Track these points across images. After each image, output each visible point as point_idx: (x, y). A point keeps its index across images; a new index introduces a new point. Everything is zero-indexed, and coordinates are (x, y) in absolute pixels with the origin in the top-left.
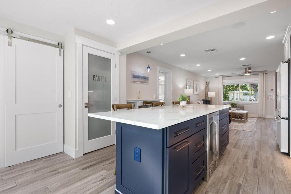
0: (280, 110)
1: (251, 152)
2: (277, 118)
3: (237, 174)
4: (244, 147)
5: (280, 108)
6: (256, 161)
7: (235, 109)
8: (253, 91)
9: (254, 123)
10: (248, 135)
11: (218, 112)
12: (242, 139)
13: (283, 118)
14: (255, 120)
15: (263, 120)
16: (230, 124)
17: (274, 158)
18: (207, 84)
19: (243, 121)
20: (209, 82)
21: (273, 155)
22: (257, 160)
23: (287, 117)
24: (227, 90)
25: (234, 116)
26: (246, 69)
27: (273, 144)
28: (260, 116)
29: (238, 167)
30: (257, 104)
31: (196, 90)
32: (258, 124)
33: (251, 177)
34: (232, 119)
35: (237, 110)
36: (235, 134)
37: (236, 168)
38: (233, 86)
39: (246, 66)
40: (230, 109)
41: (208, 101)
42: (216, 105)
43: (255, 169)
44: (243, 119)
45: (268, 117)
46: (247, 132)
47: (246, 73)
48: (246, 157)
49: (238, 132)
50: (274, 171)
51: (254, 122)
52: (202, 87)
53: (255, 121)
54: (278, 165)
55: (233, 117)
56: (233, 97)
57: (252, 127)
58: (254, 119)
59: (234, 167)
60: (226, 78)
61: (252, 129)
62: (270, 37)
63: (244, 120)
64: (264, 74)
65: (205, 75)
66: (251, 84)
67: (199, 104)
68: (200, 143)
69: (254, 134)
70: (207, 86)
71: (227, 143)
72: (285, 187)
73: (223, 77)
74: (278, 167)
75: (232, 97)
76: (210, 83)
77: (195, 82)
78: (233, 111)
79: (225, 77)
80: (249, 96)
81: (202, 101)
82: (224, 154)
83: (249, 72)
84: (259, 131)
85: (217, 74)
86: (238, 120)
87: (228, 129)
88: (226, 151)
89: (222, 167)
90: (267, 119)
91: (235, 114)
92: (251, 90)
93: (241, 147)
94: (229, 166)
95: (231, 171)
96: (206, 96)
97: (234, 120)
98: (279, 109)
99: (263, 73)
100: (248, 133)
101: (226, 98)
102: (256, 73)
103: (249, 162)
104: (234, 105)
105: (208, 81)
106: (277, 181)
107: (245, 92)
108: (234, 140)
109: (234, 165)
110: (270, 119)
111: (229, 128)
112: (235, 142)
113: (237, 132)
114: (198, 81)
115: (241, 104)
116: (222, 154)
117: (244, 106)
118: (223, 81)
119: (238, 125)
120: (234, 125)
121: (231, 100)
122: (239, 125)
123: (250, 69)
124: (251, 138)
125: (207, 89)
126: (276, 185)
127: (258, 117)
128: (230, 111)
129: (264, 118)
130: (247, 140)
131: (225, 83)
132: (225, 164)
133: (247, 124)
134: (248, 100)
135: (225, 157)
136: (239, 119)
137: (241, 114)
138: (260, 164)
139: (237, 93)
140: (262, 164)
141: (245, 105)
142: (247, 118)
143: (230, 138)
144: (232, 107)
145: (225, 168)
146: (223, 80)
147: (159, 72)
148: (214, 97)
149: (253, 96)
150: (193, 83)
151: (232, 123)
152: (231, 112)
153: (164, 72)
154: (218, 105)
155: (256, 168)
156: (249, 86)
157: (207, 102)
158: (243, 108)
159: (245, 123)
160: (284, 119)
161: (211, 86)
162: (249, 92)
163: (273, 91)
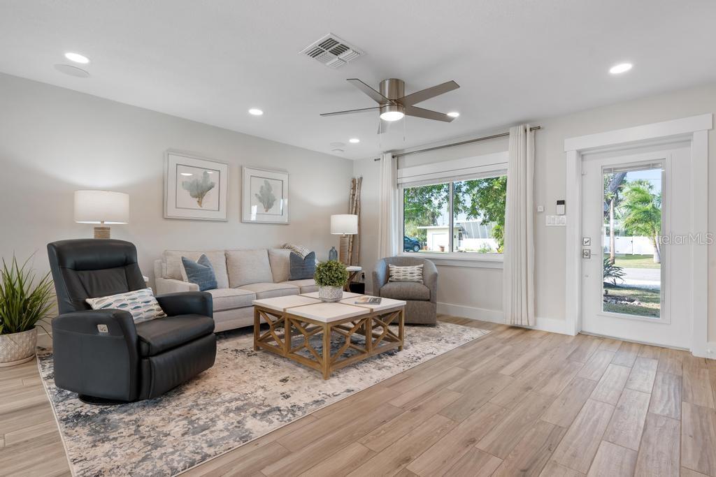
20: (361, 178)
31: (268, 207)
64: (526, 131)
70: (354, 195)
76: (363, 181)
77: (248, 173)
99: (521, 128)
105: (357, 177)
114: (278, 170)
118: (397, 171)
129: (526, 329)
131: (405, 180)
163: (563, 206)
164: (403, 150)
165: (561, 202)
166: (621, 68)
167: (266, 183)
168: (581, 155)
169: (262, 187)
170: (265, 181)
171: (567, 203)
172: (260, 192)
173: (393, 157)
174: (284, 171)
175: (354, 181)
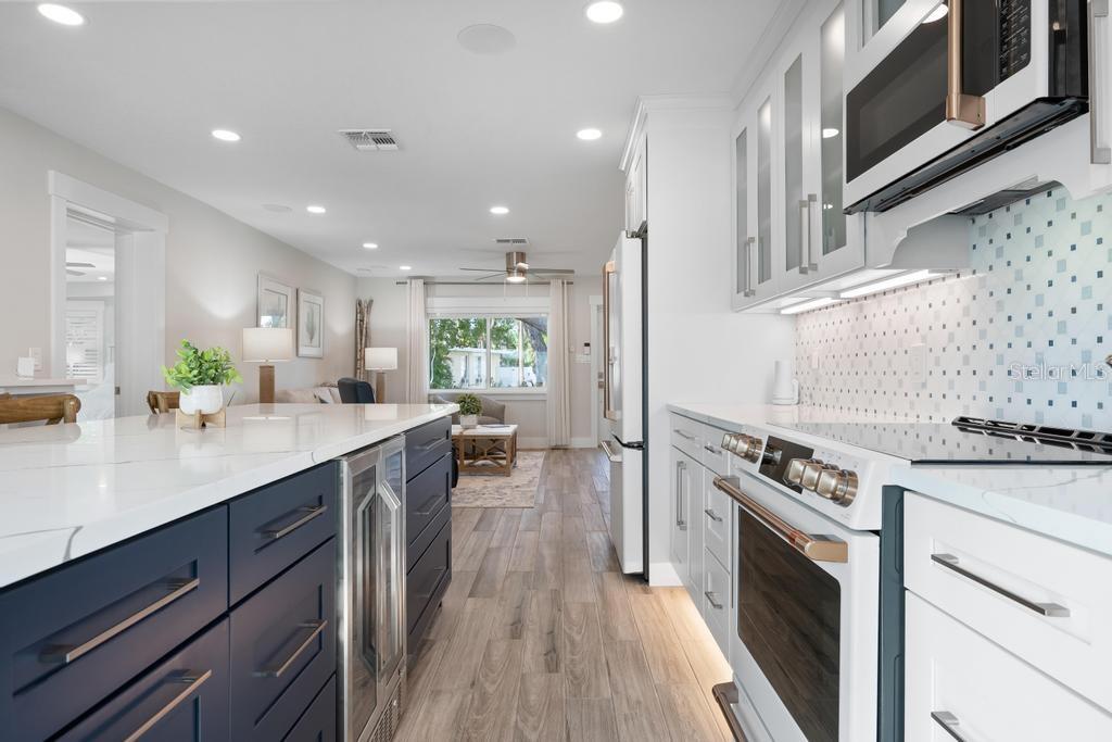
0: (622, 414)
1: (535, 600)
2: (609, 444)
3: (484, 731)
4: (507, 583)
5: (620, 407)
6: (553, 638)
7: (472, 419)
8: (530, 349)
9: (536, 473)
10: (521, 526)
11: (404, 437)
12: (499, 549)
13: (629, 446)
14: (538, 459)
15: (564, 457)
16: (454, 485)
17: (606, 603)
18: (362, 310)
19: (502, 466)
20: (371, 301)
21: (602, 591)
22: (556, 631)
23: (641, 440)
24: (445, 343)
25: (470, 452)
26: (509, 255)
27: (598, 548)
28: (553, 444)
29: (491, 689)
30: (541, 398)
31: (311, 338)
32: (549, 474)
33: (541, 726)
34: (462, 462)
35: (480, 423)
36: (475, 529)
37: (484, 698)
38: (464, 325)
39: (509, 244)
40: (455, 419)
41: (366, 387)
42: (402, 405)
43: (552, 675)
44: (501, 462)
45: (578, 442)
46: (518, 512)
47: (510, 271)
48: (516, 630)
49: (486, 516)
50: (611, 665)
51: (535, 465)
52: (341, 324)
53: (540, 461)
54: (623, 633)
55: (467, 456)
56: (466, 371)
57: (532, 489)
58: (535, 454)
59: (473, 698)
60: (440, 289)
61: (532, 497)
62: (589, 134)
63: (503, 462)
64: (563, 283)
65: (351, 267)
66: (524, 321)
67: (322, 402)
68: (296, 635)
69: (541, 516)
70: (362, 321)
71: (445, 579)
72: (652, 725)
73: (428, 283)
74: (621, 642)
75: (462, 375)
76: (374, 305)
77: (303, 296)
78: (467, 429)
79: (438, 286)
80: (516, 368)
81: (336, 391)
82: (432, 637)
83: (522, 272)
84: (554, 504)
85: (406, 268)
86: (483, 465)
87: (449, 510)
88: (439, 620)
89: (421, 714)
90: (574, 451)
91: (474, 440)
92: (525, 347)
93: (499, 587)
94: (452, 696)
95: (462, 727)
96: (356, 369)
97: (470, 465)
98: (615, 409)
99: (560, 281)
100: (520, 516)
101: (441, 374)
102: (540, 279)
103: (531, 651)
104: (470, 405)
105: (365, 298)
106: (626, 709)
107: (505, 351)
108: (471, 555)
109: (473, 684)
110: (581, 449)
111: (453, 505)
112: (474, 566)
113: (480, 520)
114: (317, 293)
115: (492, 399)
116: (424, 642)
117: (504, 407)
118: (429, 299)
119: (485, 487)
120: (473, 491)
121: (457, 384)
122: (489, 484)
123: (522, 257)
124: (531, 535)
125: (362, 335)
126: (624, 727)
127: (547, 447)
128: (456, 430)
129: (565, 449)
130: (518, 547)
131: (436, 310)
132: (436, 693)
133: (517, 478)
134: (514, 384)
135: (435, 655)
136: (489, 462)
137: (494, 440)
138: (568, 648)
139: (479, 359)
140: (573, 642)
141: (506, 404)
142: (514, 456)
143: (454, 550)
144: (463, 413)
145: (436, 718)
146: (427, 295)
147: (69, 210)
148: (391, 372)
149: (530, 369)
150: (291, 296)
151: (463, 481)
152: (461, 436)
153: (112, 220)
154: (408, 405)
155: (557, 671)
156: (516, 331)
157: (358, 391)
158: (498, 416)
159: (509, 476)
160: (633, 447)
161: (378, 320)
162: (517, 353)
163: (588, 347)
164: (434, 278)
165: (587, 345)
167: (311, 309)
169: (309, 314)
170: (311, 306)
171: (591, 345)
175: (359, 303)
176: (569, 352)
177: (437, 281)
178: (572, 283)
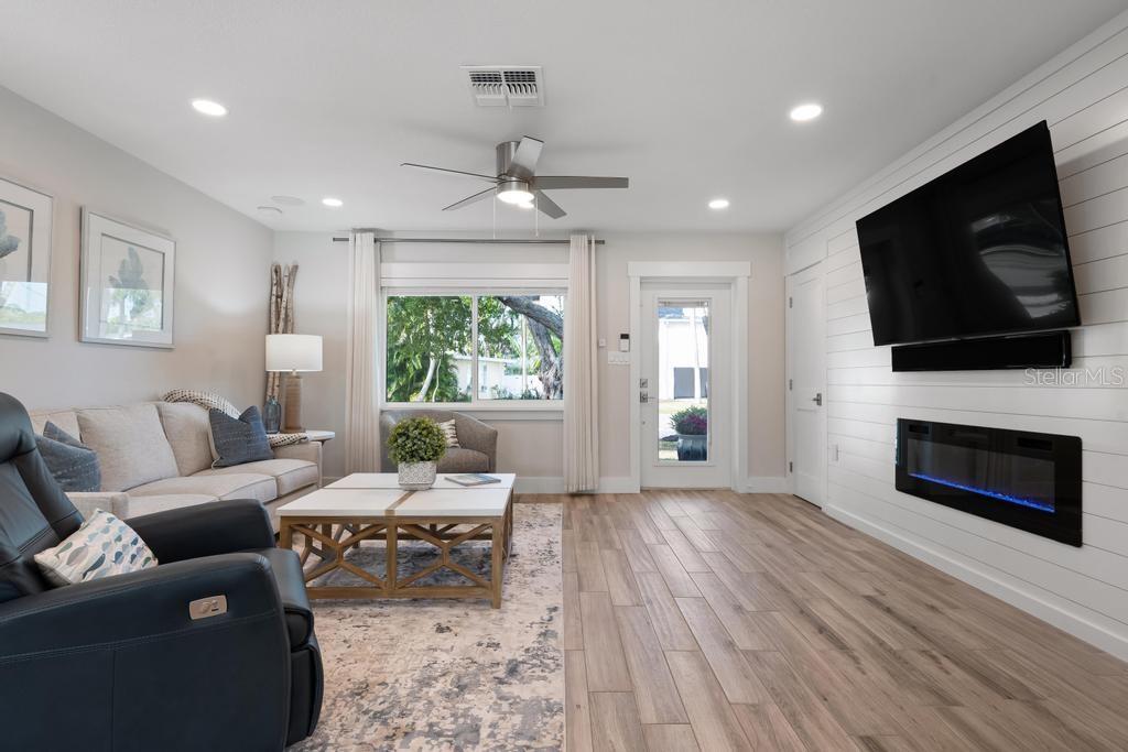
7: (424, 472)
18: (280, 280)
20: (296, 268)
28: (573, 489)
45: (610, 485)
58: (547, 512)
60: (399, 249)
64: (590, 242)
70: (280, 297)
73: (381, 239)
76: (299, 275)
78: (412, 492)
79: (398, 245)
90: (605, 498)
99: (585, 238)
104: (417, 443)
105: (285, 263)
117: (496, 433)
118: (383, 265)
127: (562, 491)
129: (591, 496)
131: (395, 283)
144: (403, 459)
146: (380, 259)
158: (486, 449)
161: (304, 296)
163: (627, 340)
164: (390, 232)
165: (625, 336)
166: (719, 204)
167: (132, 254)
168: (644, 281)
169: (124, 262)
170: (130, 249)
171: (631, 336)
172: (121, 273)
173: (375, 241)
174: (166, 234)
175: (277, 271)
176: (598, 347)
177: (396, 236)
178: (603, 242)
